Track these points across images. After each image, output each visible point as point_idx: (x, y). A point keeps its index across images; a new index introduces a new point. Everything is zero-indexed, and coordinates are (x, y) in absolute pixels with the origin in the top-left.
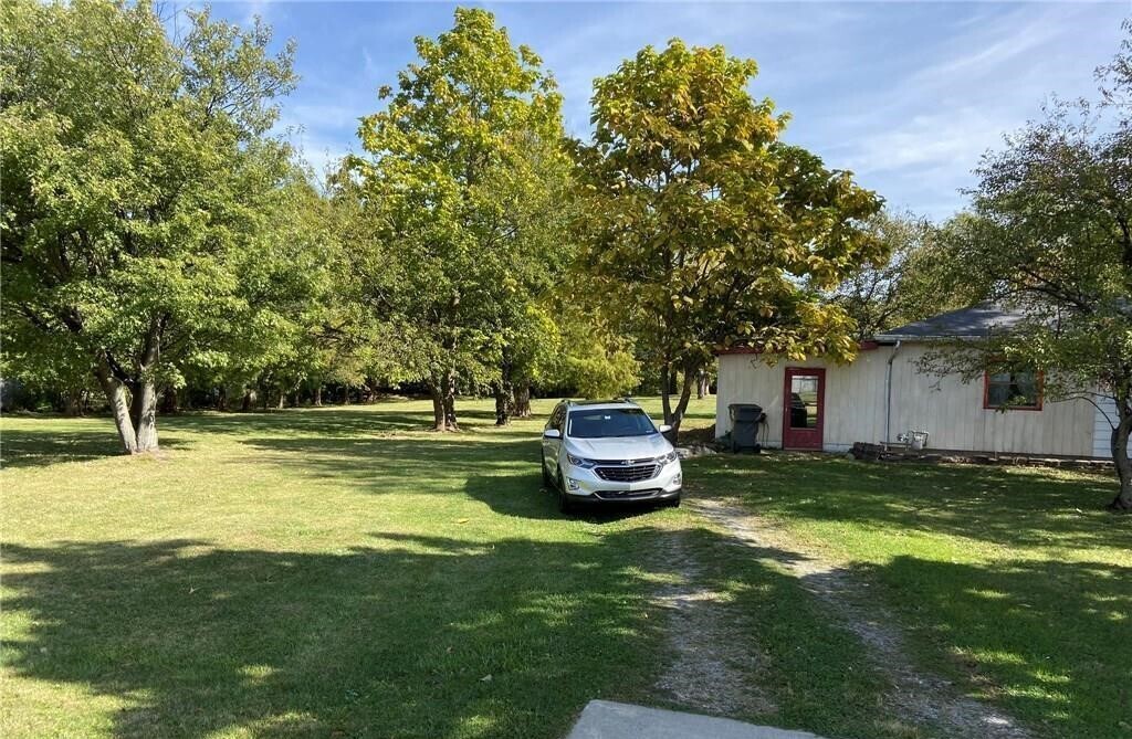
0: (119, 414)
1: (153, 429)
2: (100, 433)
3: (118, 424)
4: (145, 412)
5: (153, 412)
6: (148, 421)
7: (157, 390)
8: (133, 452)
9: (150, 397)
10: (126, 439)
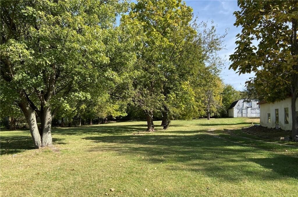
0: (33, 127)
1: (50, 134)
2: (22, 137)
3: (32, 132)
4: (46, 126)
5: (50, 125)
6: (47, 130)
7: (52, 114)
8: (40, 147)
9: (49, 117)
10: (36, 140)
